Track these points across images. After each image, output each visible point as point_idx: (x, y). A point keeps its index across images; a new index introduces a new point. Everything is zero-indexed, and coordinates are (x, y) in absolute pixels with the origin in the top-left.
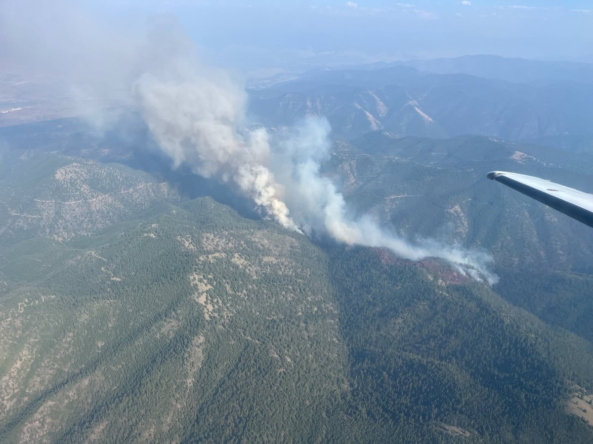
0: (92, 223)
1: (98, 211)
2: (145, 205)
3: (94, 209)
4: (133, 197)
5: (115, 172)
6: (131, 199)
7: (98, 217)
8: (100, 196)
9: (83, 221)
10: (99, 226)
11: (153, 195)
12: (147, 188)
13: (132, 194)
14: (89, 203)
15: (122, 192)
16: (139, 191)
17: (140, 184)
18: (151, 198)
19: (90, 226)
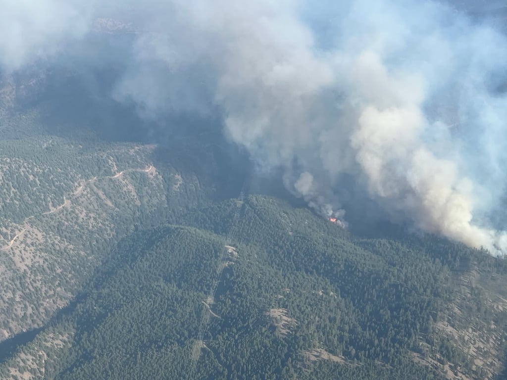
0: (31, 302)
1: (34, 270)
2: (106, 230)
3: (23, 267)
4: (77, 218)
5: (20, 167)
6: (76, 223)
7: (38, 284)
8: (17, 232)
9: (12, 300)
10: (47, 303)
11: (109, 203)
12: (92, 190)
13: (74, 212)
14: (7, 255)
15: (53, 210)
16: (81, 200)
17: (76, 184)
18: (110, 211)
19: (30, 311)
